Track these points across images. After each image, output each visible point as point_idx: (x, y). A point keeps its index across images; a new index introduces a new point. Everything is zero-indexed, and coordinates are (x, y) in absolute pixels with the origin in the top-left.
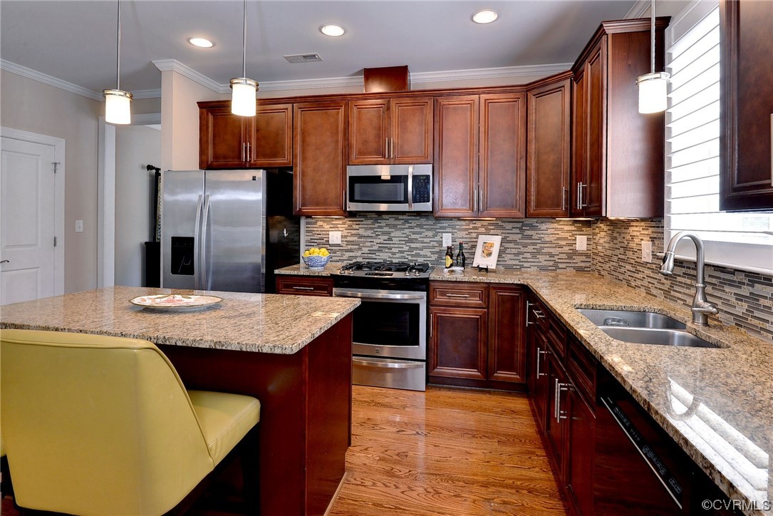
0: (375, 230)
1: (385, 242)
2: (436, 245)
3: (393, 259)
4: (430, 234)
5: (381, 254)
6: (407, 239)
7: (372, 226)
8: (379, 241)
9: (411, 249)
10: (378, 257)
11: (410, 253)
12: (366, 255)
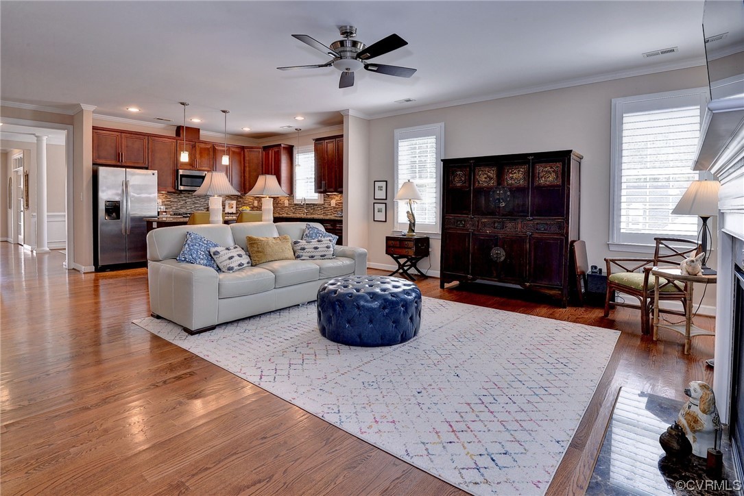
0: (179, 199)
7: (177, 197)
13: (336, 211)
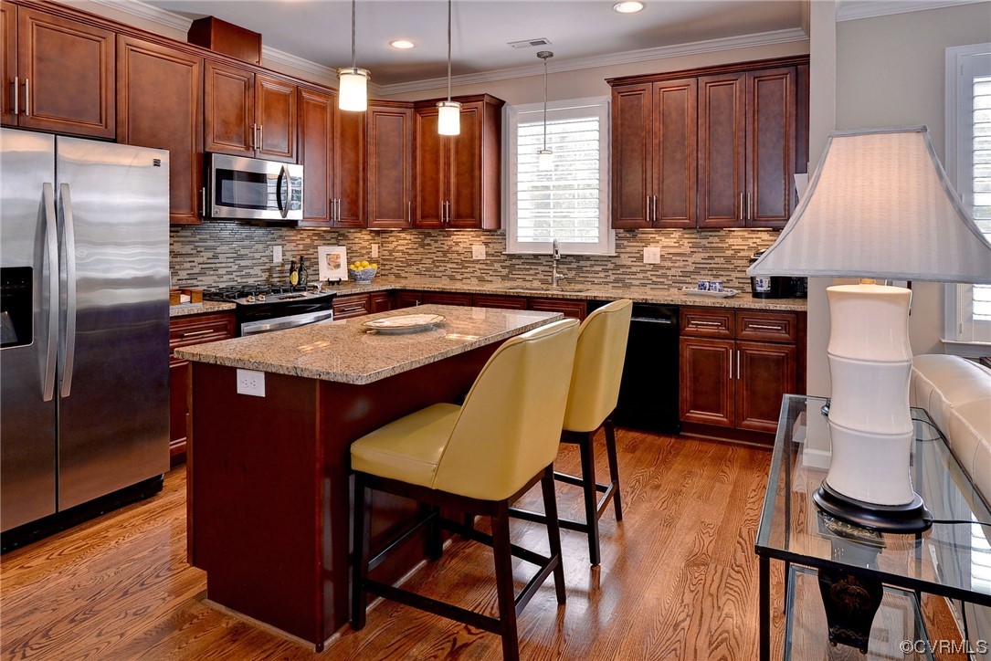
0: (197, 244)
1: (209, 261)
2: (267, 261)
3: (219, 284)
4: (260, 247)
5: (203, 278)
6: (235, 255)
7: (191, 239)
8: (201, 260)
9: (241, 268)
10: (200, 283)
11: (239, 274)
12: (184, 282)
13: (664, 276)
